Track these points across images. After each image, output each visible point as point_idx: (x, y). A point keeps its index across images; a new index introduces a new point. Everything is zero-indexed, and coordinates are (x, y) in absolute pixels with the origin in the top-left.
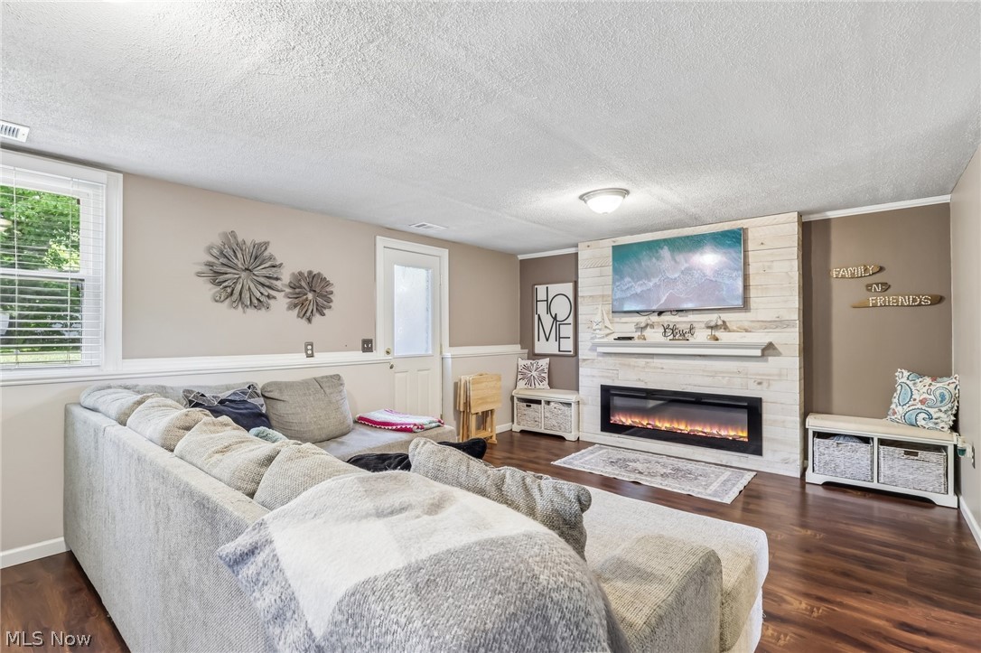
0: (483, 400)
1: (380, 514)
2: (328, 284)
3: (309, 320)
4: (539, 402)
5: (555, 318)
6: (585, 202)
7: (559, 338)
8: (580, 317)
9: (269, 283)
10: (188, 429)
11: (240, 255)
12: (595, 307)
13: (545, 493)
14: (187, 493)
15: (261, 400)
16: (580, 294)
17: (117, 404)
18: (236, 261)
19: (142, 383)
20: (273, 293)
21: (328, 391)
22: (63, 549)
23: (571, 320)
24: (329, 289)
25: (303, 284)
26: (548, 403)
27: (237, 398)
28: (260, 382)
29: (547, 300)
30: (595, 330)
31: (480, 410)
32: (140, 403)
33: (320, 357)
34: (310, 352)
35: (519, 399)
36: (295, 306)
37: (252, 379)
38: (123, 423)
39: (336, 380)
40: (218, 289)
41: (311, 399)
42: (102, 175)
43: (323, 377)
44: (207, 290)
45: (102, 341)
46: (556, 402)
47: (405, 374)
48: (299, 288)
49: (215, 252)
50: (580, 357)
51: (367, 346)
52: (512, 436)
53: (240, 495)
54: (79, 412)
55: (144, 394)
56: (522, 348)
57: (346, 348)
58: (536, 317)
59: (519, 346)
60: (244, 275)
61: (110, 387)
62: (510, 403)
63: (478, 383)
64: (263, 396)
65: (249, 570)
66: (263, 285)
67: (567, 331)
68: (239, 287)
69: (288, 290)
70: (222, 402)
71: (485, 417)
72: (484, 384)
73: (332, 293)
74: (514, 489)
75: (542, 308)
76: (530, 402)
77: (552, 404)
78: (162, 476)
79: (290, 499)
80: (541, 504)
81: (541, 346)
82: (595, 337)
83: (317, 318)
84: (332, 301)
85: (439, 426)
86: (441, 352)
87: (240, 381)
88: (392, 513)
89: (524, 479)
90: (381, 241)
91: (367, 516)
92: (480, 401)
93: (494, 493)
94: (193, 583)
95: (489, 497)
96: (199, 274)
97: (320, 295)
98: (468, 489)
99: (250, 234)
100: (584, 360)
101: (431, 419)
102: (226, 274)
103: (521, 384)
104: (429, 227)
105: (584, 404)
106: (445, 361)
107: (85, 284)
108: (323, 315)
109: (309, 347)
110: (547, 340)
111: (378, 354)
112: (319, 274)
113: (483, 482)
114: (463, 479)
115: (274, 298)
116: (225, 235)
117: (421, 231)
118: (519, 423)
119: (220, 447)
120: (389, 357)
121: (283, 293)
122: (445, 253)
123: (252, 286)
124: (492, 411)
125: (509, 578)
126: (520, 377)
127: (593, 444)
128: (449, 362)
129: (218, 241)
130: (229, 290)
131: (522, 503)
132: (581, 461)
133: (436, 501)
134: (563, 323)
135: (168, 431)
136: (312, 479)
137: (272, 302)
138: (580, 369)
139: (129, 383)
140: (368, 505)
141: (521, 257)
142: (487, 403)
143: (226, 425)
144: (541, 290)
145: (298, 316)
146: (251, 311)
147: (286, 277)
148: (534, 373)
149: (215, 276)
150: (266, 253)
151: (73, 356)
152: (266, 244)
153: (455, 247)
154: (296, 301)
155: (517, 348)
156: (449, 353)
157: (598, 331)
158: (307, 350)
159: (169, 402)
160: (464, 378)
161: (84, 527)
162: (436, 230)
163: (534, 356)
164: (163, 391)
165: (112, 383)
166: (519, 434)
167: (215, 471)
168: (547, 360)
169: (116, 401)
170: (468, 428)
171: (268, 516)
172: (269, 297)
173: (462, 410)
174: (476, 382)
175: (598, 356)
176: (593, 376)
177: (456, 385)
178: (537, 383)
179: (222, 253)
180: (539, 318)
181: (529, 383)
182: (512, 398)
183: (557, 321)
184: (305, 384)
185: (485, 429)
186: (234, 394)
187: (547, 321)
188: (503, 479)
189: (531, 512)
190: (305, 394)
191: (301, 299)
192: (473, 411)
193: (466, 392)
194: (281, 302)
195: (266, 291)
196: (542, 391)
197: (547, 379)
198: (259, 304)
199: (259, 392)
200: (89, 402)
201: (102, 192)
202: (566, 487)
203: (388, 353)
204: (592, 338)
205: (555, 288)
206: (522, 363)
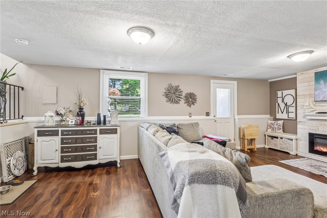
0: (251, 135)
1: (189, 152)
2: (195, 96)
3: (190, 106)
4: (277, 138)
5: (286, 104)
6: (290, 58)
7: (288, 112)
8: (298, 104)
9: (179, 97)
10: (158, 132)
11: (172, 90)
12: (306, 99)
13: (236, 155)
14: (156, 144)
15: (176, 128)
16: (297, 94)
17: (146, 126)
18: (171, 91)
19: (151, 122)
20: (180, 99)
21: (194, 127)
22: (138, 158)
23: (294, 105)
24: (196, 97)
25: (188, 96)
26: (282, 138)
27: (171, 127)
28: (177, 123)
29: (282, 97)
30: (305, 109)
31: (249, 138)
32: (150, 126)
33: (193, 117)
34: (190, 116)
35: (268, 136)
36: (186, 103)
37: (174, 122)
38: (147, 130)
39: (197, 124)
40: (167, 99)
41: (190, 129)
42: (144, 74)
43: (193, 123)
44: (165, 99)
45: (144, 112)
46: (285, 138)
47: (220, 124)
48: (187, 97)
49: (167, 89)
50: (298, 120)
51: (208, 114)
52: (265, 150)
53: (165, 146)
54: (140, 128)
55: (151, 124)
56: (270, 116)
57: (201, 115)
58: (277, 104)
59: (269, 115)
60: (173, 95)
61: (145, 123)
62: (264, 137)
63: (248, 128)
64: (177, 127)
65: (164, 158)
66: (178, 97)
67: (292, 109)
68: (172, 98)
69: (184, 98)
70: (167, 128)
71: (252, 141)
72: (251, 129)
73: (196, 98)
74: (228, 153)
75: (280, 100)
76: (273, 137)
77: (283, 139)
78: (153, 141)
79: (172, 146)
80: (235, 158)
81: (279, 116)
82: (306, 112)
83: (192, 106)
84: (196, 101)
85: (229, 141)
86: (234, 117)
87: (172, 123)
88: (192, 152)
89: (231, 151)
90: (212, 81)
91: (186, 151)
92: (249, 135)
93: (222, 154)
94: (157, 163)
95: (221, 155)
96: (163, 95)
97: (193, 99)
98: (216, 152)
99: (174, 84)
100: (300, 122)
101: (226, 138)
102: (169, 95)
103: (269, 130)
104: (228, 75)
105: (300, 140)
106: (235, 120)
107: (141, 99)
108: (194, 105)
109: (190, 114)
110: (282, 113)
111: (211, 117)
112: (193, 93)
113: (219, 150)
114: (215, 149)
115: (181, 100)
116: (169, 84)
117: (226, 76)
118: (268, 145)
119: (163, 136)
120: (215, 118)
121: (183, 99)
122: (235, 83)
123: (175, 98)
124: (255, 139)
125: (209, 165)
126: (269, 127)
127: (305, 157)
128: (237, 120)
129: (167, 86)
130: (170, 99)
131: (229, 157)
132: (295, 163)
133: (203, 151)
134: (290, 106)
135: (154, 132)
136: (177, 143)
137: (180, 102)
138: (298, 125)
139: (149, 122)
140: (187, 149)
141: (270, 81)
142: (252, 136)
143: (165, 132)
144: (279, 94)
145: (187, 105)
146: (175, 104)
147: (184, 94)
148: (275, 126)
149: (167, 95)
150: (179, 89)
151: (139, 115)
152: (179, 86)
153: (239, 80)
154: (186, 101)
155: (268, 116)
156: (237, 117)
157: (307, 110)
158: (189, 115)
159: (156, 126)
160: (243, 126)
161: (141, 152)
162: (231, 75)
163: (276, 119)
164: (155, 124)
165: (146, 122)
166: (268, 149)
167: (161, 141)
168: (282, 121)
169: (146, 125)
170: (244, 144)
171: (168, 149)
172: (179, 100)
173: (242, 137)
174: (247, 128)
175: (307, 120)
176: (305, 129)
177: (240, 128)
178: (276, 130)
179: (168, 89)
180: (278, 104)
181: (273, 129)
182: (265, 135)
183: (287, 105)
184: (188, 125)
185: (252, 145)
186: (170, 126)
187: (282, 106)
188: (225, 151)
189: (231, 160)
190: (188, 127)
191: (188, 101)
192: (246, 138)
193: (243, 131)
194: (182, 101)
195: (178, 99)
196: (279, 133)
197: (282, 129)
198: (177, 102)
199: (176, 126)
200: (142, 126)
201: (144, 78)
202: (242, 155)
203: (214, 116)
204: (304, 113)
205: (285, 92)
206: (270, 122)
